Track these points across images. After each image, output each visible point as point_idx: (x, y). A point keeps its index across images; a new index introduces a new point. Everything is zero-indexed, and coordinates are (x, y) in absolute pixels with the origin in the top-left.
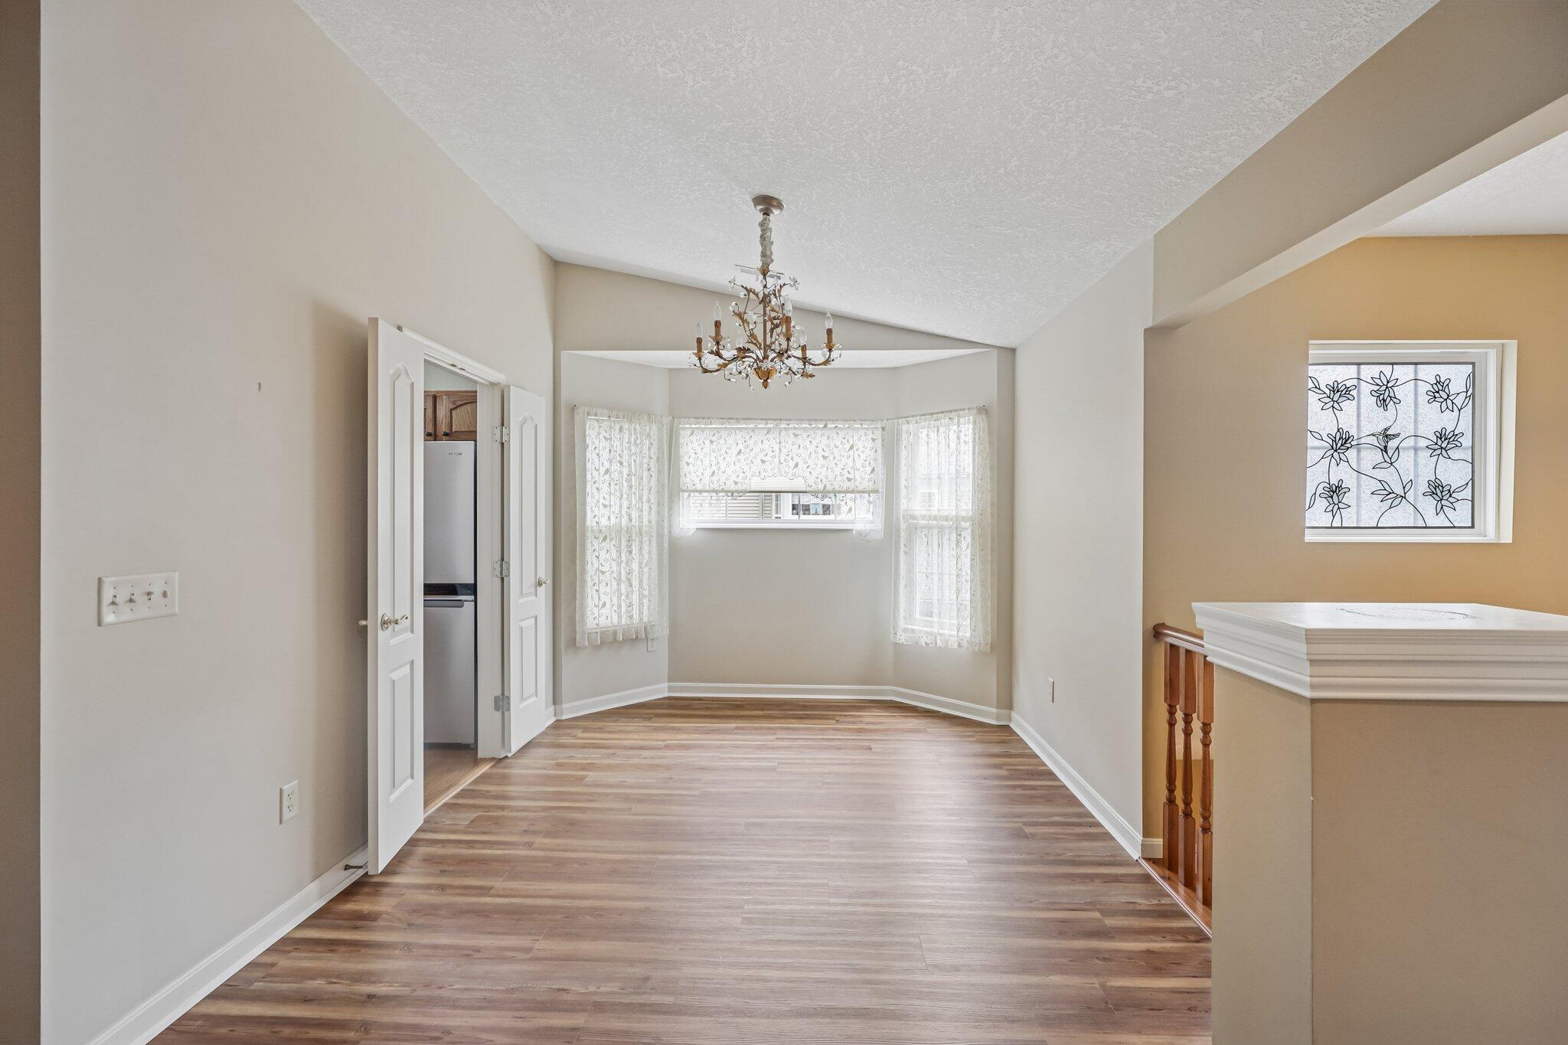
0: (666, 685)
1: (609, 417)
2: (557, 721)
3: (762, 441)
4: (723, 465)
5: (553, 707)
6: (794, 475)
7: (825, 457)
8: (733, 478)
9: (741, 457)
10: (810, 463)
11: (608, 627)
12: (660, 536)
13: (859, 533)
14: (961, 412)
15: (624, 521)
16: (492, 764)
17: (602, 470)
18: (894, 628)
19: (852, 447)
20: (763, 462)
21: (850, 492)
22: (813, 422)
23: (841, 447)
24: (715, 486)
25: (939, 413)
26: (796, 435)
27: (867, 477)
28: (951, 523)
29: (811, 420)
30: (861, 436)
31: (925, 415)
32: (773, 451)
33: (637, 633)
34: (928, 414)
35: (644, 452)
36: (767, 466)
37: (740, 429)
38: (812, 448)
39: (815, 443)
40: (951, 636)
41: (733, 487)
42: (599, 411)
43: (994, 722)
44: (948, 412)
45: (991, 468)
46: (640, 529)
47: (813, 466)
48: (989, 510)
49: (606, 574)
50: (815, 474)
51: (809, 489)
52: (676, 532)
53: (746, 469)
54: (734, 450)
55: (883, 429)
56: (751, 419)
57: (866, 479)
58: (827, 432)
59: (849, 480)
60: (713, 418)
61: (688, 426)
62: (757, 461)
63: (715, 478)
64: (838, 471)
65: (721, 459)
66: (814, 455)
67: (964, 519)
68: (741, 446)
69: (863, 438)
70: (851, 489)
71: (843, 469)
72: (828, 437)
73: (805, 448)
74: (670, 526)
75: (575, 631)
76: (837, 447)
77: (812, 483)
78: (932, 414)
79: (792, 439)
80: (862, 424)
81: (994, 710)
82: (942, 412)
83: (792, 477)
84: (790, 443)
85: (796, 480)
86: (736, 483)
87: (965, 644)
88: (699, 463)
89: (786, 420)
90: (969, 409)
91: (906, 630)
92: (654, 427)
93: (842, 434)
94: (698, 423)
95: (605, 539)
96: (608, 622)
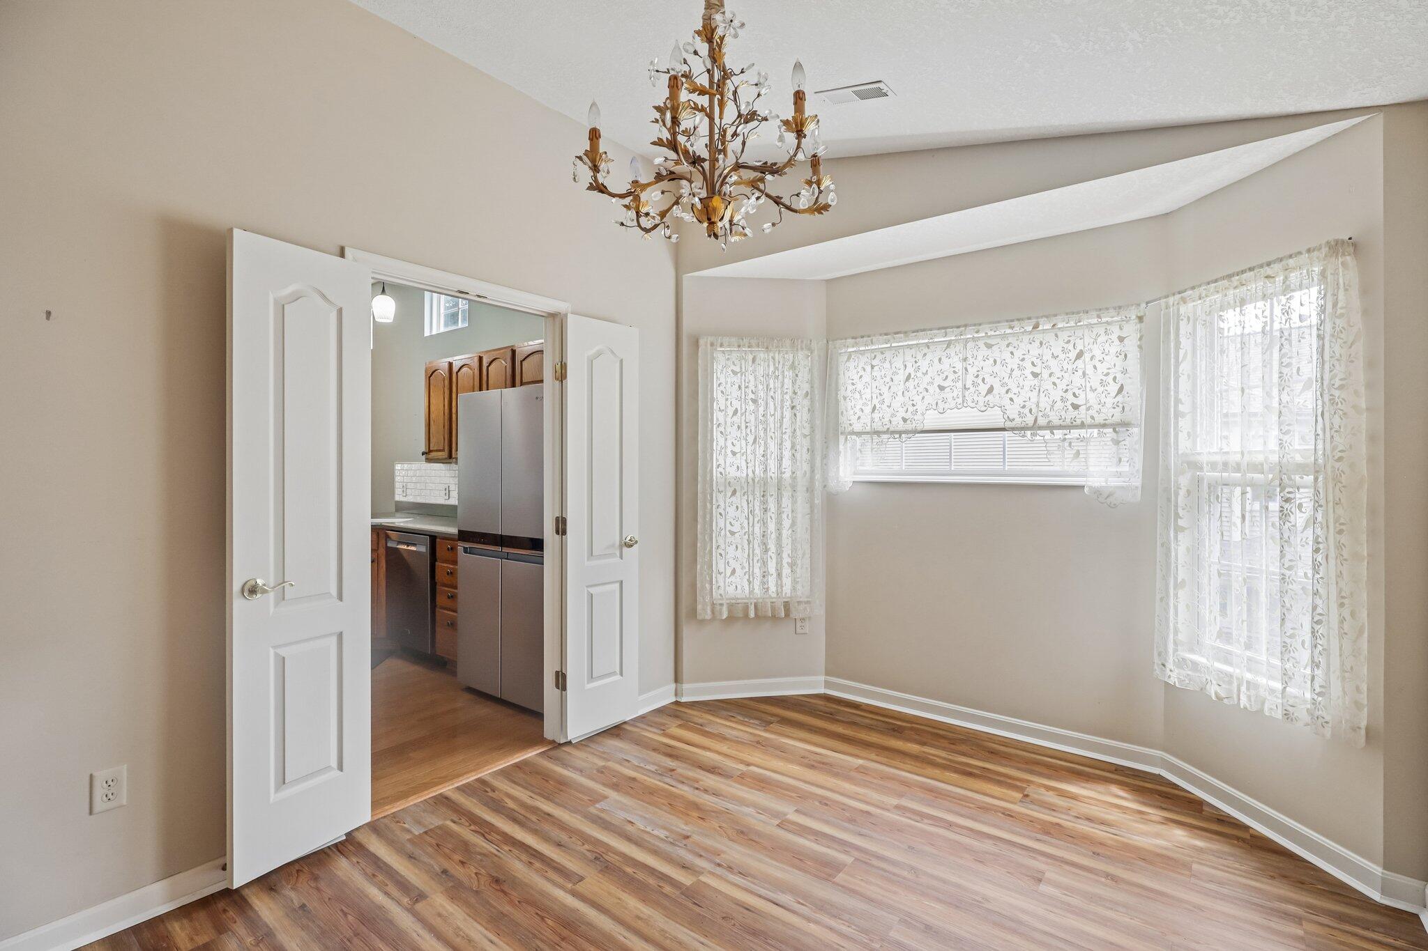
0: (822, 678)
1: (739, 346)
2: (677, 703)
3: (940, 360)
4: (887, 396)
5: (673, 686)
6: (987, 405)
7: (1035, 375)
8: (902, 413)
9: (911, 384)
10: (1012, 385)
11: (738, 599)
12: (810, 490)
13: (1097, 492)
14: (1291, 262)
15: (759, 471)
16: (550, 747)
17: (730, 411)
18: (1160, 654)
19: (1080, 355)
20: (942, 388)
21: (1076, 427)
22: (1016, 323)
23: (1062, 356)
24: (878, 426)
25: (1243, 272)
26: (989, 346)
27: (1110, 401)
28: (1271, 476)
29: (1012, 321)
30: (1098, 335)
31: (1216, 281)
32: (955, 372)
33: (773, 609)
34: (1223, 278)
35: (786, 386)
36: (947, 394)
37: (910, 347)
38: (1013, 363)
39: (1018, 354)
40: (1272, 691)
41: (901, 426)
42: (726, 340)
43: (1376, 896)
44: (1261, 266)
45: (1370, 365)
46: (780, 480)
47: (1015, 390)
48: (1364, 450)
49: (737, 535)
50: (1018, 401)
51: (1009, 424)
52: (832, 484)
53: (917, 399)
54: (901, 376)
55: (1140, 319)
56: (924, 330)
57: (1109, 405)
58: (1038, 337)
59: (1076, 407)
60: (874, 335)
61: (843, 351)
62: (934, 389)
63: (876, 415)
64: (1056, 394)
65: (885, 389)
66: (1016, 373)
67: (1302, 469)
68: (910, 370)
69: (1103, 338)
70: (1078, 422)
71: (1067, 391)
72: (1041, 343)
73: (1004, 363)
74: (825, 478)
75: (695, 601)
76: (1056, 357)
77: (1016, 416)
78: (1230, 276)
79: (984, 351)
80: (1099, 317)
81: (1378, 870)
82: (1251, 269)
83: (984, 409)
84: (980, 358)
85: (990, 411)
86: (905, 420)
87: (1302, 713)
88: (857, 396)
89: (975, 325)
90: (1309, 251)
91: (1182, 663)
92: (801, 355)
93: (1064, 336)
94: (856, 344)
95: (734, 493)
96: (739, 594)
